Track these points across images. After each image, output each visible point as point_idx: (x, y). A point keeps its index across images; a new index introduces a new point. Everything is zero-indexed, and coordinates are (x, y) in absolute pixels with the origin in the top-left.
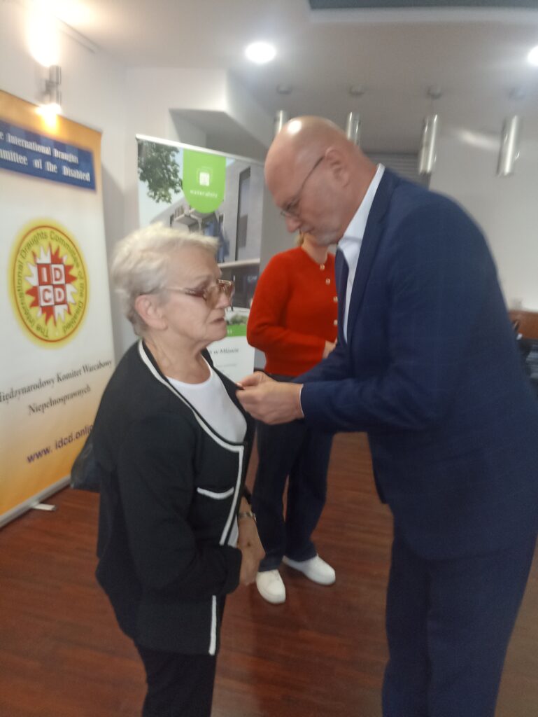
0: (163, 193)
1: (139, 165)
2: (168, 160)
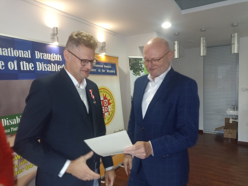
0: (138, 73)
1: (130, 66)
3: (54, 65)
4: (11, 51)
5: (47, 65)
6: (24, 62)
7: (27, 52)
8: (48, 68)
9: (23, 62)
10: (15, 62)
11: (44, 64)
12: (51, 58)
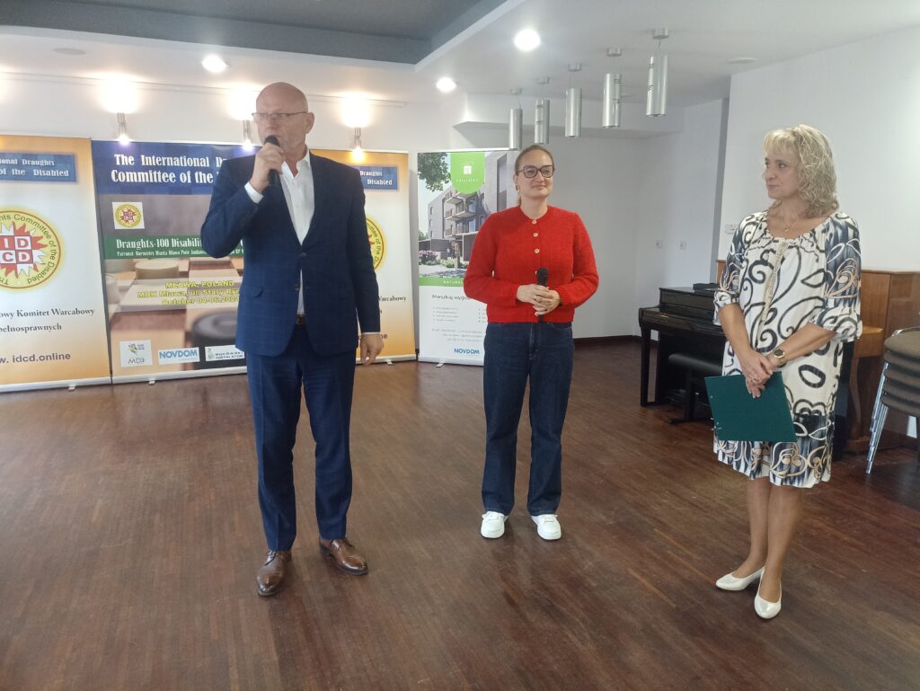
0: (437, 184)
1: (419, 170)
2: (440, 163)
4: (183, 160)
6: (201, 173)
7: (204, 159)
9: (198, 173)
10: (188, 173)
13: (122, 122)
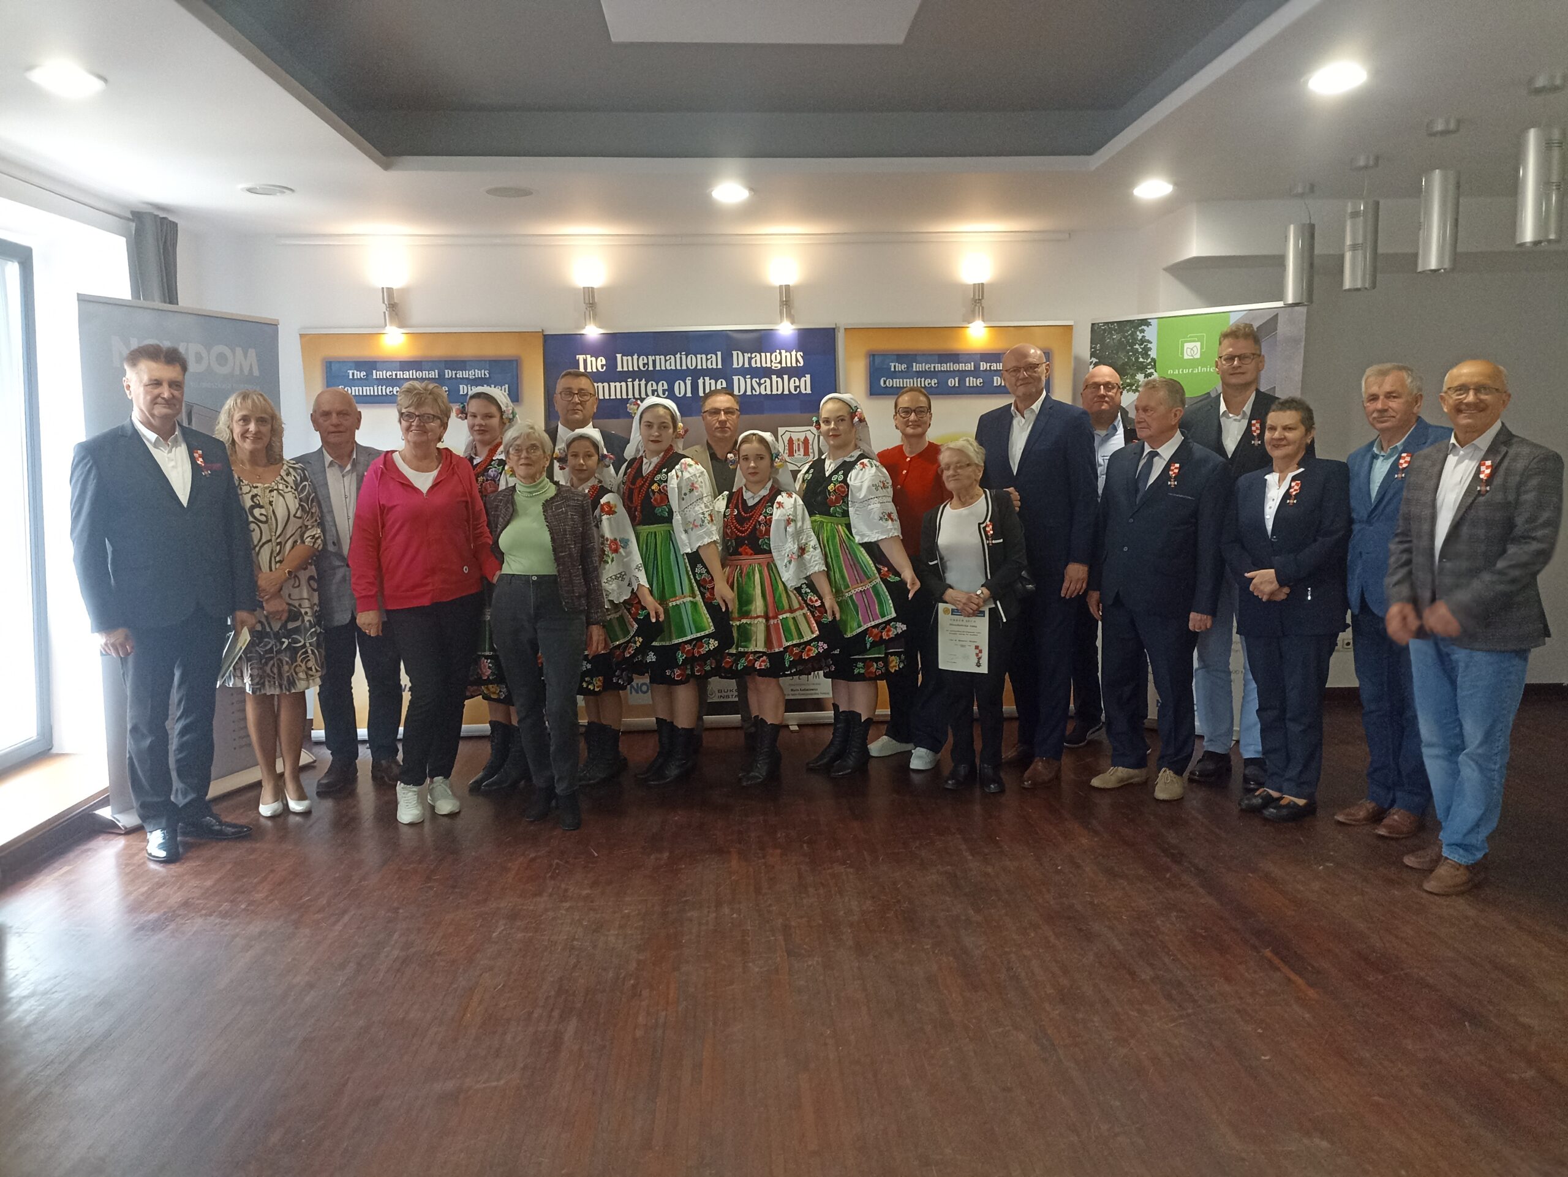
0: (1128, 381)
1: (1092, 355)
2: (1135, 339)
3: (779, 380)
4: (681, 358)
5: (760, 380)
6: (707, 379)
7: (714, 356)
8: (763, 387)
9: (704, 379)
10: (687, 381)
11: (751, 379)
12: (771, 361)
13: (591, 301)
